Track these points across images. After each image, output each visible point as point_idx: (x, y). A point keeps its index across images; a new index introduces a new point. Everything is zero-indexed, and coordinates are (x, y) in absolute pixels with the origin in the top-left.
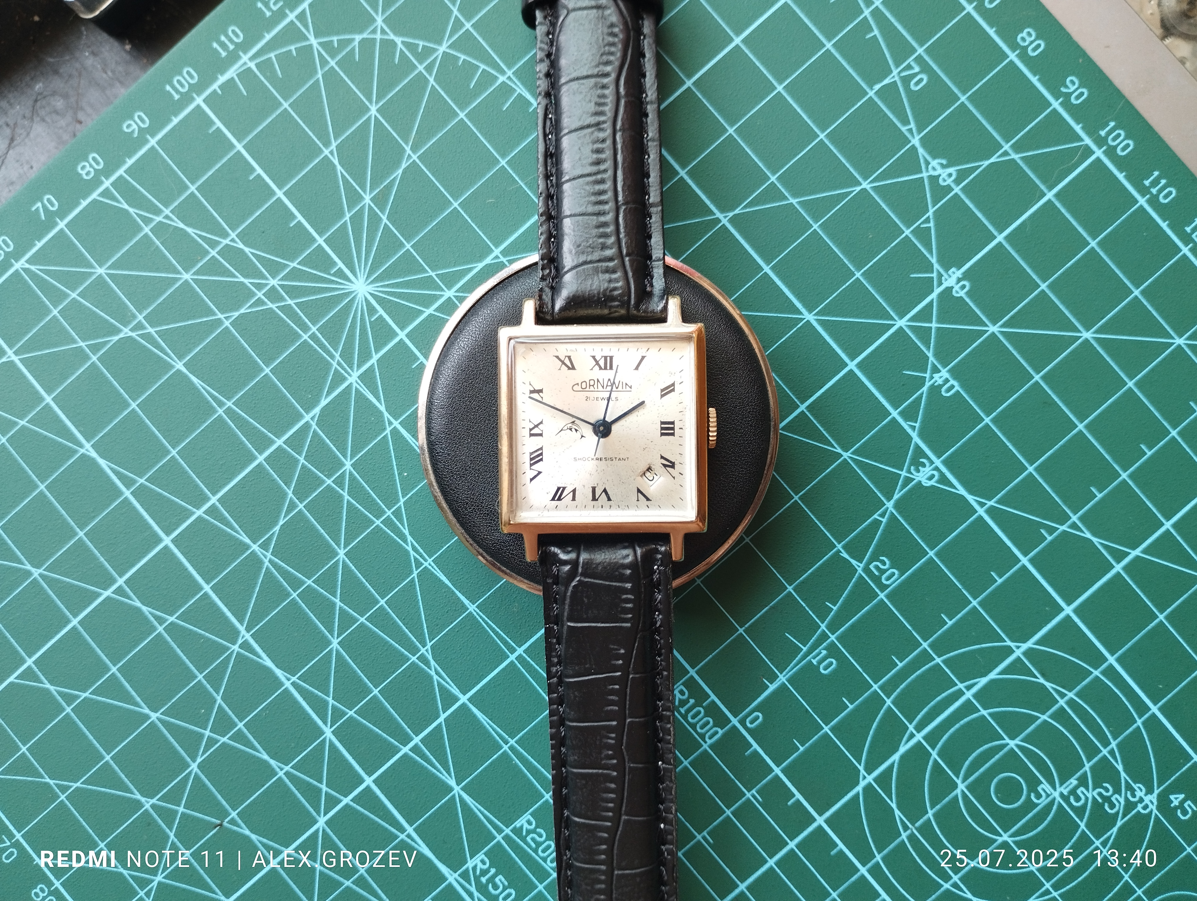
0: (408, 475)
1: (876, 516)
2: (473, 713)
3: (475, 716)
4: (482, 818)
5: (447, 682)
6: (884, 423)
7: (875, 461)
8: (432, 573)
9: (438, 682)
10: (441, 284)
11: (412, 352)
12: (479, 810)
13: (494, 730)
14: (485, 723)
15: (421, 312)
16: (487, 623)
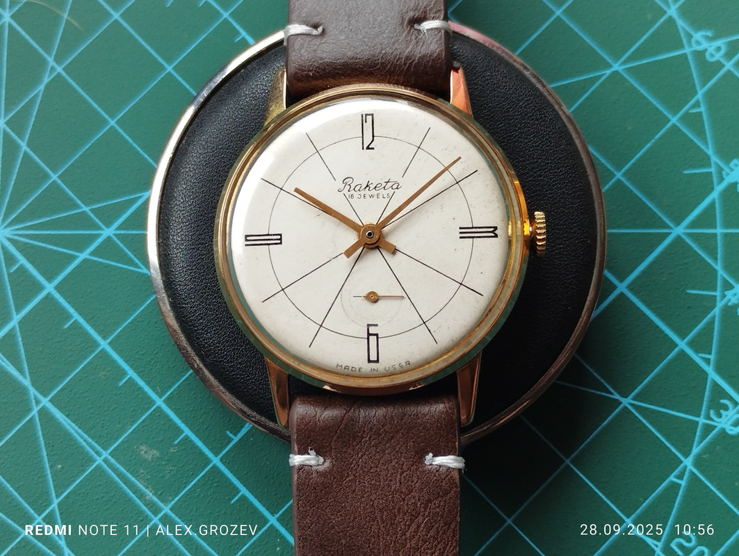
0: (63, 468)
6: (670, 357)
7: (663, 407)
10: (97, 221)
11: (63, 310)
15: (74, 257)
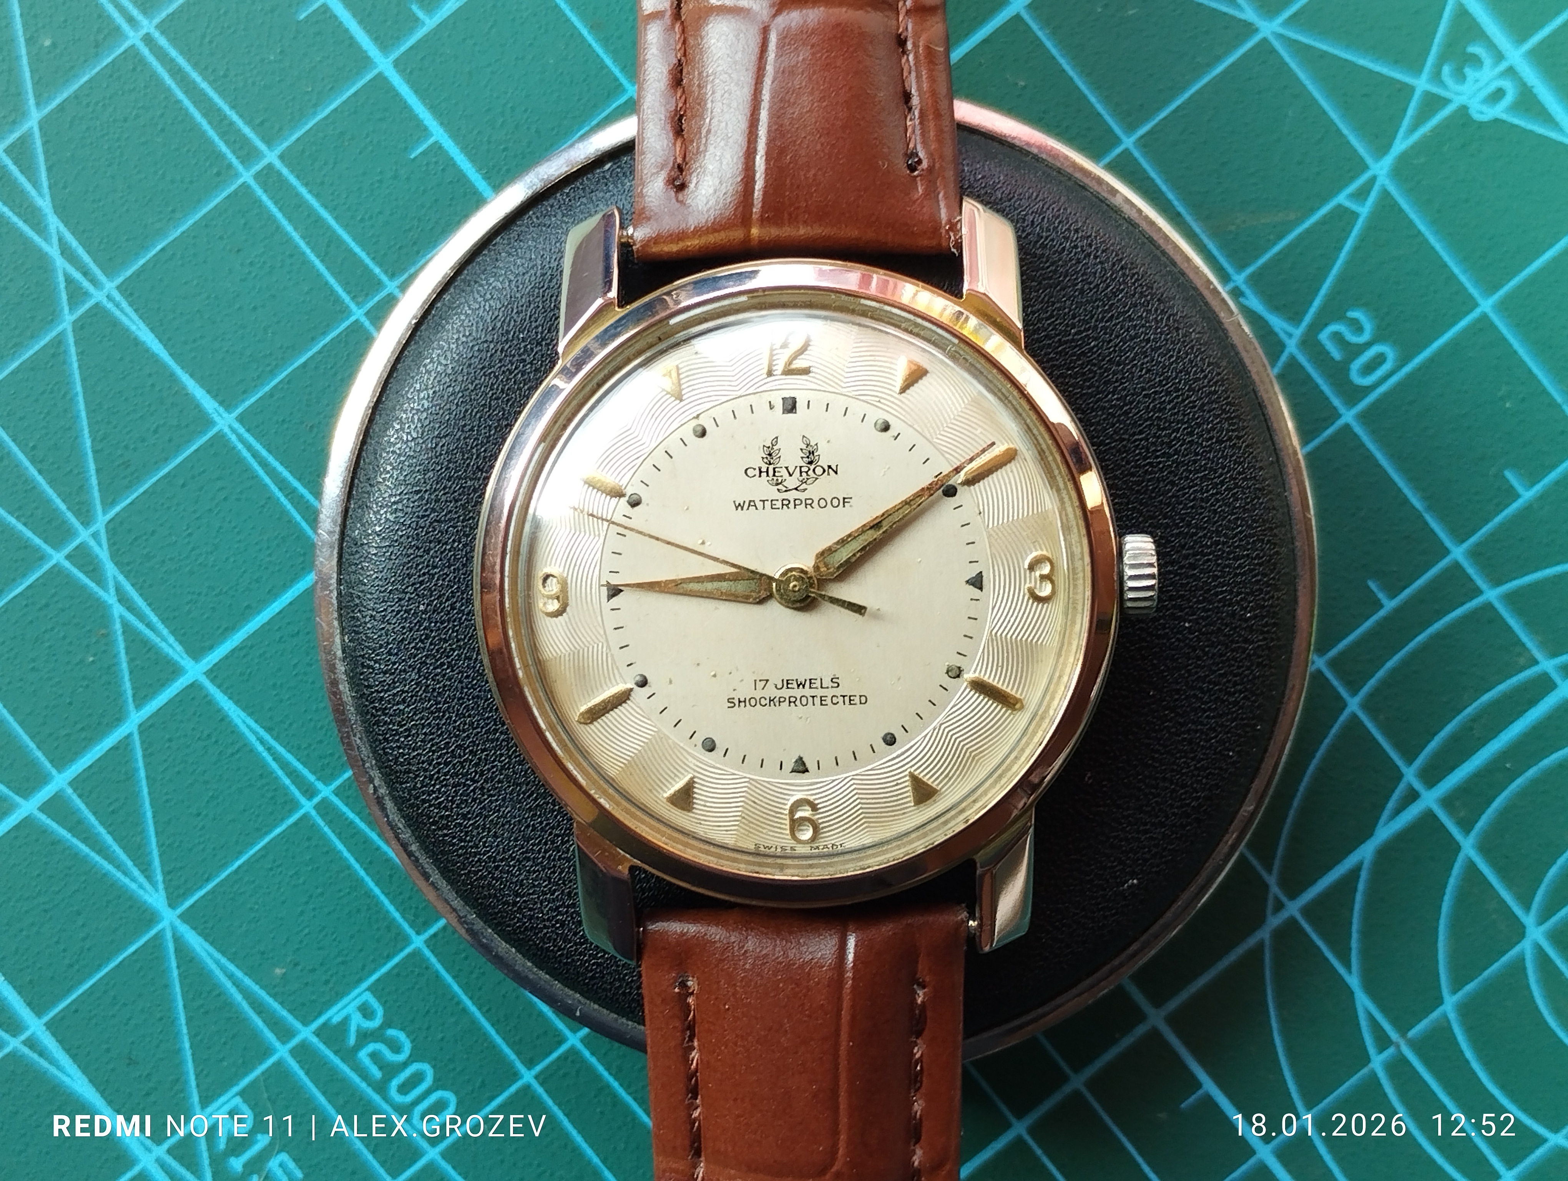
1: (1342, 199)
2: (220, 710)
3: (224, 718)
4: (238, 997)
5: (149, 625)
8: (115, 323)
9: (126, 625)
12: (230, 976)
13: (277, 758)
14: (253, 739)
16: (264, 464)
